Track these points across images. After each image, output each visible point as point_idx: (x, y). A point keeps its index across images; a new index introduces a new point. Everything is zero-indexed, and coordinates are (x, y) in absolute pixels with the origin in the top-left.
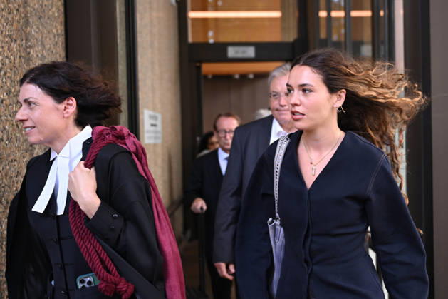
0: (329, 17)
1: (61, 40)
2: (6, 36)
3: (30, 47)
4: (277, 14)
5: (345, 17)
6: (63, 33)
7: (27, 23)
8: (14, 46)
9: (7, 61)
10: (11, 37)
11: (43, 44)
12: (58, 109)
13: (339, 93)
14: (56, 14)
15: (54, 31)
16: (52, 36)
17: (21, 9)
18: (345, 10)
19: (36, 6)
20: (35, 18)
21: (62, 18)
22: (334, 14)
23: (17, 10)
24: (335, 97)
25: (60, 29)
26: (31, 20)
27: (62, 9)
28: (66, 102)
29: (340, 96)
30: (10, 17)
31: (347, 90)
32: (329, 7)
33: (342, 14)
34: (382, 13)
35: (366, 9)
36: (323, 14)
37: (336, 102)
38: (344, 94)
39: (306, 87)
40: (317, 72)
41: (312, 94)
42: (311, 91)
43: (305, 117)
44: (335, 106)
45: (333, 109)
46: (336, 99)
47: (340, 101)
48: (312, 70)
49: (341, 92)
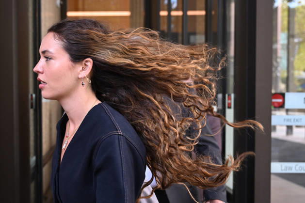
0: (169, 15)
4: (127, 14)
5: (183, 16)
13: (84, 62)
18: (183, 10)
22: (174, 13)
24: (79, 67)
29: (85, 65)
31: (94, 60)
32: (169, 8)
33: (180, 13)
34: (213, 13)
35: (200, 10)
36: (164, 13)
37: (81, 71)
38: (90, 63)
39: (46, 54)
40: (60, 38)
41: (52, 61)
42: (51, 59)
43: (47, 85)
44: (80, 76)
45: (79, 79)
46: (81, 68)
47: (85, 70)
48: (54, 36)
49: (87, 61)
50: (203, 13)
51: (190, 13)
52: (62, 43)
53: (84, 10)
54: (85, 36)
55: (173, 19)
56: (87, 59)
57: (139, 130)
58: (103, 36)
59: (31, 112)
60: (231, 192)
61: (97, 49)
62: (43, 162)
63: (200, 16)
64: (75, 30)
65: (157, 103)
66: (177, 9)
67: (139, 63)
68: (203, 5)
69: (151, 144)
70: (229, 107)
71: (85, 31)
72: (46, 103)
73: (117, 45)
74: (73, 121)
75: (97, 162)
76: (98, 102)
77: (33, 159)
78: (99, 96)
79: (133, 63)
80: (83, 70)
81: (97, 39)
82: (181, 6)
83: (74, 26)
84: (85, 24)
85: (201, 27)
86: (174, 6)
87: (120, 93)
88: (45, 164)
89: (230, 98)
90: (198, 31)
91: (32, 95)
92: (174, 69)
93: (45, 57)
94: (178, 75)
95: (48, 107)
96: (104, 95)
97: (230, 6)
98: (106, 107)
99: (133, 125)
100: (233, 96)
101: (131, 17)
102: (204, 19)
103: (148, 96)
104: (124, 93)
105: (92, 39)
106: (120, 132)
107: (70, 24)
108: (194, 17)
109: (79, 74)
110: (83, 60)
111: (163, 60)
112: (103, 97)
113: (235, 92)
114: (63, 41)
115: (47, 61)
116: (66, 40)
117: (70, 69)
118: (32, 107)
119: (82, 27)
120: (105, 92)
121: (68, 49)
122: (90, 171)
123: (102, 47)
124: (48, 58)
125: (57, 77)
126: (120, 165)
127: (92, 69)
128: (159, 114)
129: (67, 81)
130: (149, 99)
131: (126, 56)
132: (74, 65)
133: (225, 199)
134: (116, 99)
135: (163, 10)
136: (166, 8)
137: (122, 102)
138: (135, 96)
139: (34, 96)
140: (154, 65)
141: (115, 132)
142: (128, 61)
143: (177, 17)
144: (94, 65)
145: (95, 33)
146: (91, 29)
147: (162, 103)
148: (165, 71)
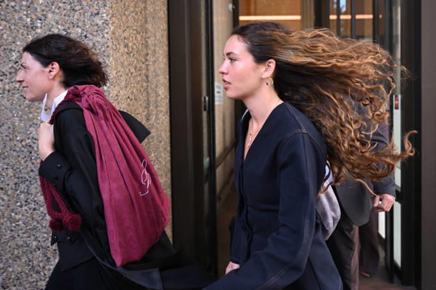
0: (338, 19)
1: (166, 33)
2: (134, 30)
3: (148, 38)
4: (298, 18)
5: (351, 19)
6: (167, 28)
7: (146, 22)
8: (139, 36)
9: (135, 47)
10: (136, 30)
11: (155, 36)
12: (43, 72)
13: (267, 63)
14: (163, 16)
15: (162, 27)
16: (160, 30)
17: (143, 12)
18: (351, 14)
19: (152, 10)
20: (151, 18)
21: (166, 19)
22: (342, 17)
23: (141, 13)
24: (262, 68)
25: (165, 26)
26: (148, 20)
27: (166, 12)
28: (50, 66)
29: (268, 66)
30: (136, 17)
31: (277, 61)
32: (339, 13)
33: (349, 17)
34: (381, 16)
35: (368, 14)
36: (333, 17)
37: (264, 72)
38: (273, 64)
39: (231, 56)
40: (244, 41)
41: (237, 62)
42: (235, 60)
43: (231, 86)
44: (263, 77)
45: (262, 79)
46: (264, 69)
47: (268, 70)
48: (238, 38)
49: (270, 62)
50: (371, 17)
51: (358, 17)
52: (246, 45)
53: (256, 14)
54: (269, 37)
55: (342, 22)
56: (270, 60)
57: (318, 127)
58: (285, 36)
59: (205, 114)
60: (399, 190)
61: (279, 50)
62: (217, 164)
63: (368, 20)
64: (258, 32)
65: (336, 101)
66: (346, 13)
67: (319, 60)
68: (371, 9)
69: (329, 140)
70: (397, 108)
71: (267, 33)
72: (219, 105)
73: (299, 45)
74: (256, 119)
75: (283, 158)
76: (281, 102)
77: (206, 161)
78: (281, 96)
79: (314, 61)
80: (266, 71)
81: (280, 39)
82: (349, 10)
83: (256, 29)
84: (268, 26)
85: (369, 30)
86: (344, 10)
87: (302, 91)
88: (218, 166)
89: (397, 99)
90: (366, 34)
91: (205, 98)
92: (353, 64)
93: (230, 59)
94: (357, 71)
95: (221, 110)
96: (286, 94)
97: (396, 9)
98: (289, 106)
99: (313, 122)
100: (400, 97)
101: (302, 20)
102: (371, 22)
103: (328, 94)
104: (305, 91)
105: (275, 40)
106: (304, 131)
107: (253, 27)
108: (363, 20)
109: (262, 74)
110: (267, 60)
111: (341, 56)
112: (285, 96)
113: (402, 93)
114: (247, 43)
115: (231, 62)
116: (250, 42)
117: (254, 70)
118: (205, 110)
119: (265, 30)
120: (287, 91)
121: (252, 51)
122: (275, 168)
123: (285, 48)
124: (232, 60)
125: (241, 78)
126: (305, 161)
127: (275, 70)
128: (337, 111)
129: (252, 82)
130: (329, 97)
131: (308, 55)
132: (257, 66)
133: (395, 193)
134: (298, 97)
135: (333, 14)
136: (335, 11)
137: (303, 100)
138: (316, 94)
139: (207, 98)
140: (333, 61)
141: (299, 130)
142: (309, 60)
143: (346, 20)
144: (277, 66)
145: (278, 34)
146: (273, 31)
147: (341, 101)
148: (345, 67)
